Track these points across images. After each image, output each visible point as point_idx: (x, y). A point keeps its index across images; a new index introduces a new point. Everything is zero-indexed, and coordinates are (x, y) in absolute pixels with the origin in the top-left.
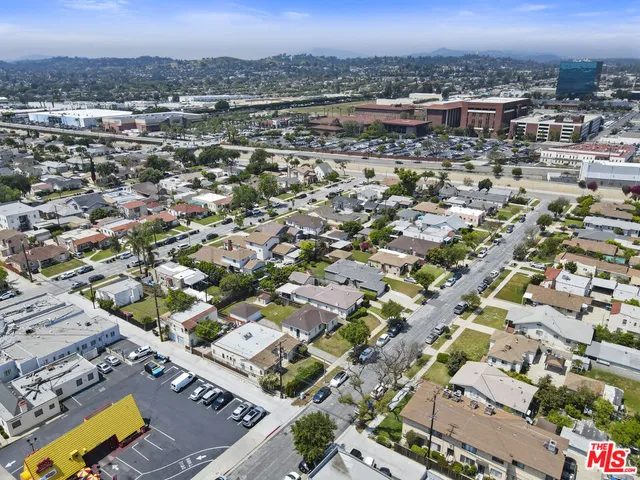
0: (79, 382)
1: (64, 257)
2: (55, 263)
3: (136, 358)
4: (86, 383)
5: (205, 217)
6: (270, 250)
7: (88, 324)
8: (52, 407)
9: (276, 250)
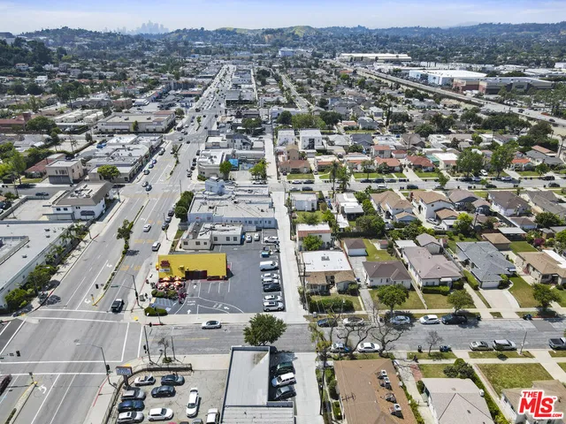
0: (228, 239)
1: (305, 170)
2: (299, 173)
3: (267, 242)
4: (232, 241)
5: (428, 171)
6: (435, 211)
7: (262, 211)
8: (205, 243)
9: (439, 213)
